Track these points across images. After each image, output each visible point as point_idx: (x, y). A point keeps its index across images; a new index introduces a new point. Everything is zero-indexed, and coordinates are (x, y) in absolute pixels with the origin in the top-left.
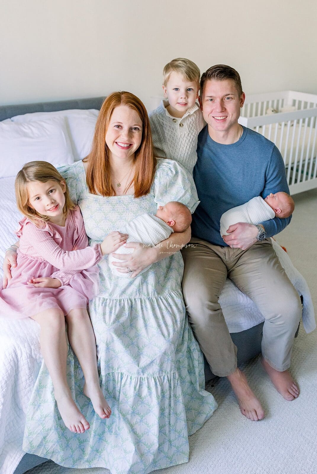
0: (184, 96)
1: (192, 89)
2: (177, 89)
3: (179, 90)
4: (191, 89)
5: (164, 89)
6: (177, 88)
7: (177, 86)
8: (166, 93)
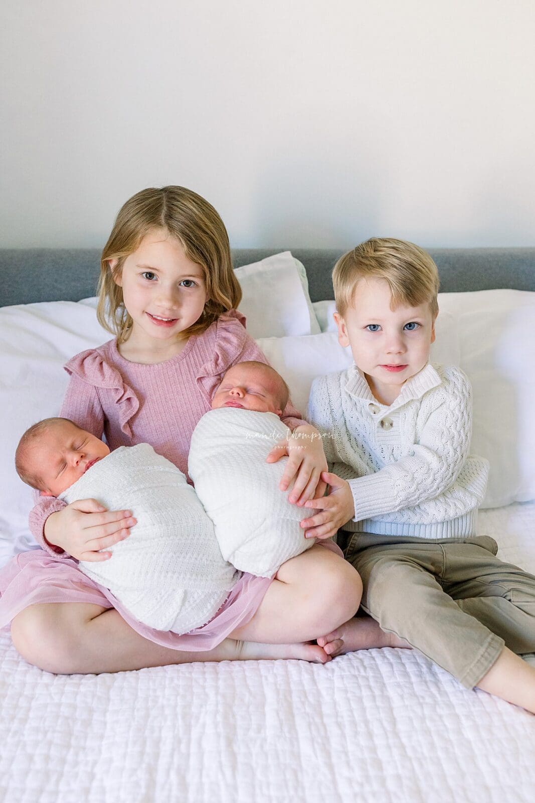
0: (395, 348)
1: (418, 324)
2: (374, 326)
3: (382, 330)
4: (414, 323)
5: (338, 324)
6: (375, 324)
7: (374, 319)
8: (344, 332)
